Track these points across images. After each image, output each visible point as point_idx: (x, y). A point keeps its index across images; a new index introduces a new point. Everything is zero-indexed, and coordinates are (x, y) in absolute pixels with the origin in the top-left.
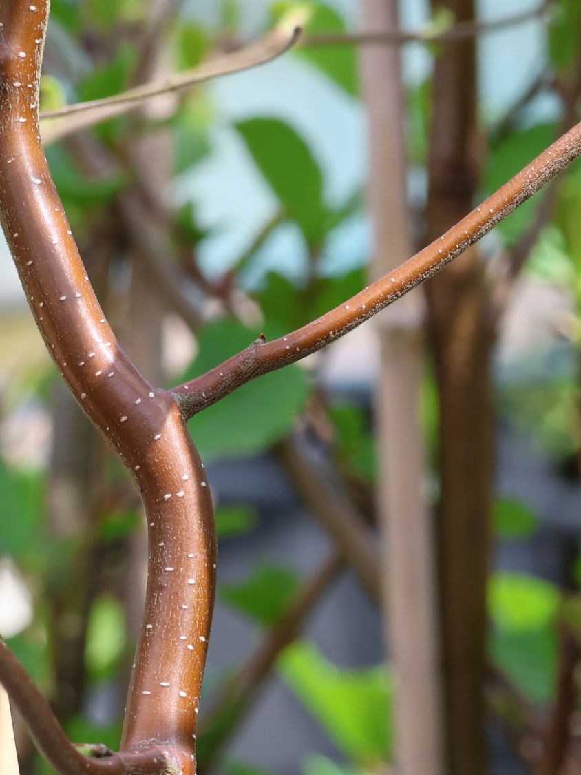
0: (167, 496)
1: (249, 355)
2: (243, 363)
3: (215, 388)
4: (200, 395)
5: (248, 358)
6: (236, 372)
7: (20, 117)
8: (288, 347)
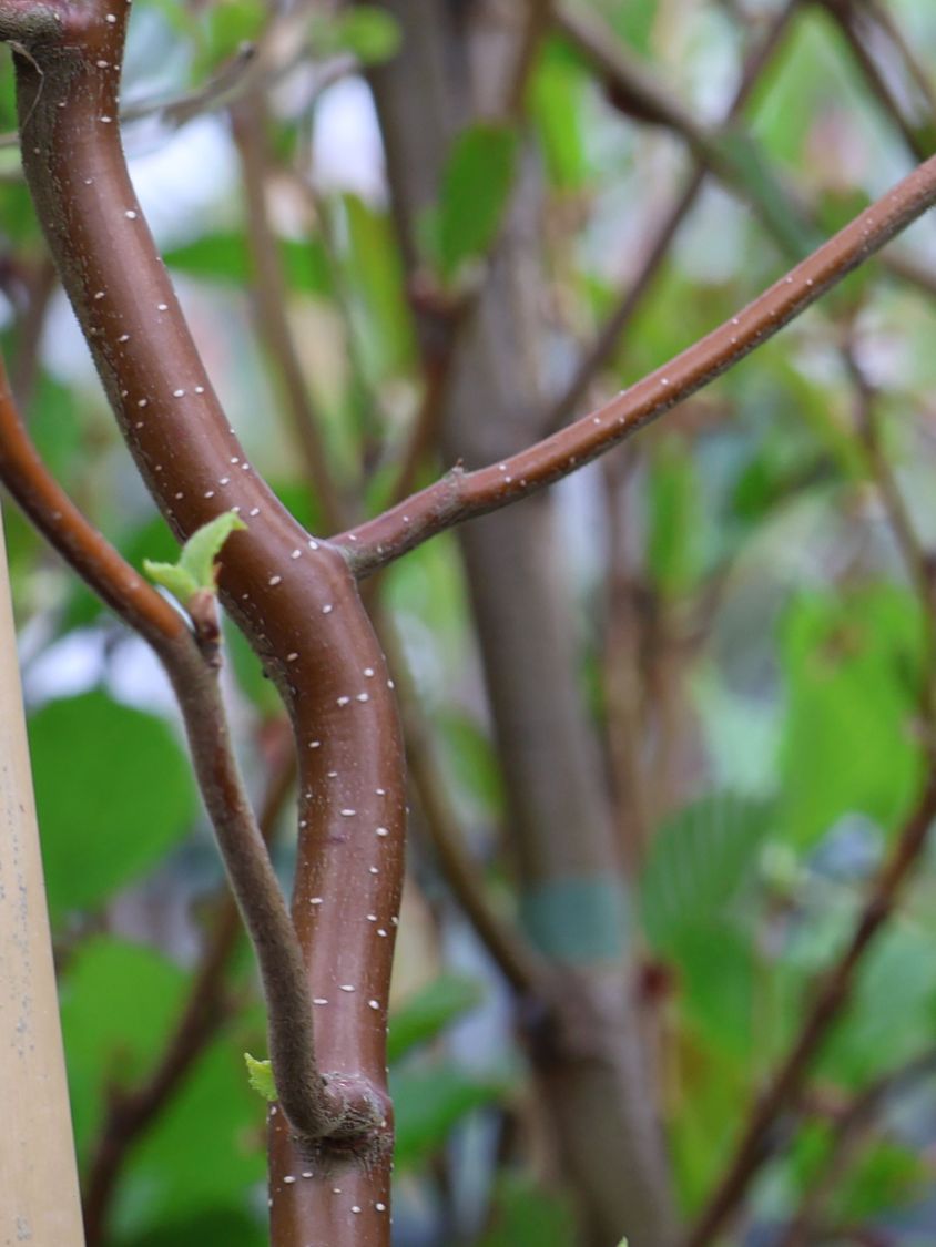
0: (343, 700)
1: (448, 491)
2: (440, 502)
3: (396, 539)
4: (375, 550)
5: (448, 495)
6: (429, 516)
7: (103, 116)
8: (508, 479)
